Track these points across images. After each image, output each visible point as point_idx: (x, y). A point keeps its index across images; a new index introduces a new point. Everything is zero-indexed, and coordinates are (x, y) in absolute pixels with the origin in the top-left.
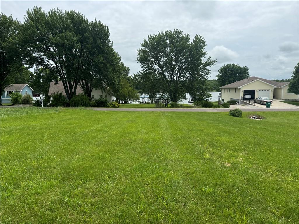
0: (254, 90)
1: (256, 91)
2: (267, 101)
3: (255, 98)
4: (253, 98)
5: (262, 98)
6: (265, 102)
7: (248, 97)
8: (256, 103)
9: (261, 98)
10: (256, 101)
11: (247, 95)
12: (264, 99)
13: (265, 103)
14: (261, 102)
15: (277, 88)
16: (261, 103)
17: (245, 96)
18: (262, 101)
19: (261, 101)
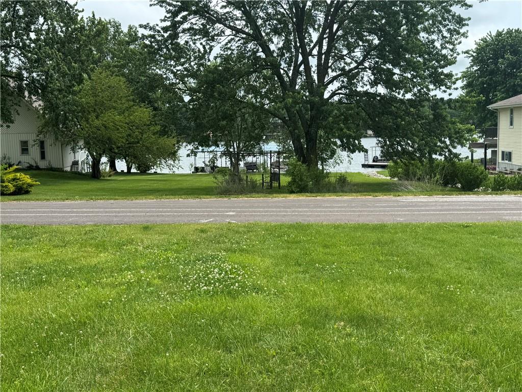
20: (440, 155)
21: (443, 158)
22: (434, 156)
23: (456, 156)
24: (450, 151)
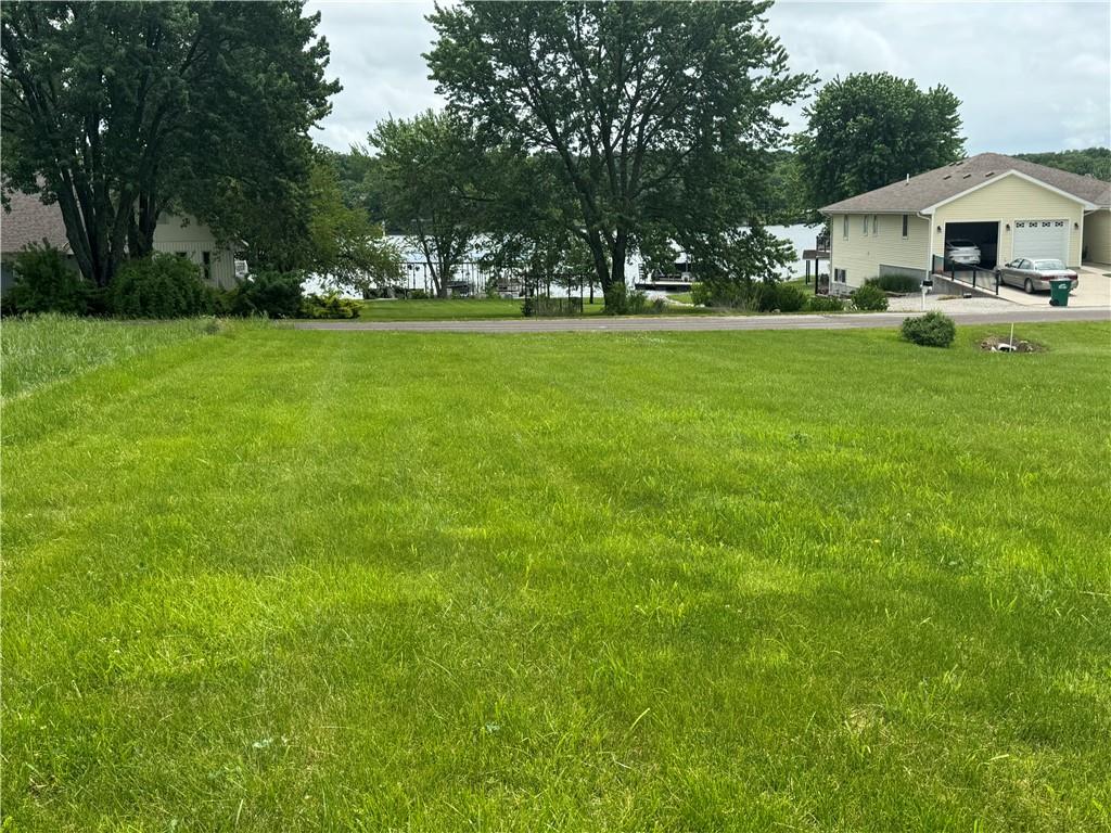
0: (995, 225)
1: (1002, 228)
2: (1053, 277)
3: (1001, 264)
4: (988, 262)
5: (1033, 261)
6: (1047, 282)
7: (966, 258)
8: (1004, 284)
9: (1026, 263)
10: (1007, 278)
11: (961, 249)
12: (1040, 266)
13: (1046, 285)
14: (1027, 280)
15: (1097, 211)
16: (1029, 286)
17: (952, 254)
18: (1031, 275)
19: (1028, 278)
20: (759, 276)
21: (761, 279)
22: (752, 277)
23: (776, 276)
24: (769, 271)
